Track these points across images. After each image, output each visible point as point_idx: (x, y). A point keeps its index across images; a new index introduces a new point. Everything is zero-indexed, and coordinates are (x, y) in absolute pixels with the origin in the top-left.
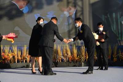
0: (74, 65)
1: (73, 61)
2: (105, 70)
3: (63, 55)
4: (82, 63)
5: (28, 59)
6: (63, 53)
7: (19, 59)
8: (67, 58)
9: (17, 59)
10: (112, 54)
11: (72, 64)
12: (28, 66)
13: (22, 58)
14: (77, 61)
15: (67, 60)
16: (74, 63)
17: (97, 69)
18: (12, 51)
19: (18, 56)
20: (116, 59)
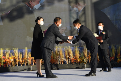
0: (76, 67)
1: (76, 63)
2: (108, 71)
3: (65, 57)
4: (85, 65)
5: (30, 62)
6: (65, 55)
7: (21, 62)
8: (70, 60)
9: (18, 62)
10: (116, 54)
11: (75, 66)
12: (29, 69)
13: (23, 61)
14: (79, 63)
15: (69, 62)
16: (77, 64)
17: (100, 71)
18: (13, 54)
19: (19, 59)
20: (120, 59)
